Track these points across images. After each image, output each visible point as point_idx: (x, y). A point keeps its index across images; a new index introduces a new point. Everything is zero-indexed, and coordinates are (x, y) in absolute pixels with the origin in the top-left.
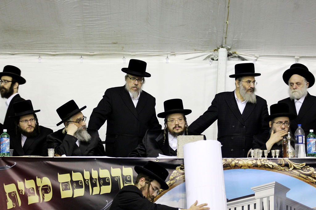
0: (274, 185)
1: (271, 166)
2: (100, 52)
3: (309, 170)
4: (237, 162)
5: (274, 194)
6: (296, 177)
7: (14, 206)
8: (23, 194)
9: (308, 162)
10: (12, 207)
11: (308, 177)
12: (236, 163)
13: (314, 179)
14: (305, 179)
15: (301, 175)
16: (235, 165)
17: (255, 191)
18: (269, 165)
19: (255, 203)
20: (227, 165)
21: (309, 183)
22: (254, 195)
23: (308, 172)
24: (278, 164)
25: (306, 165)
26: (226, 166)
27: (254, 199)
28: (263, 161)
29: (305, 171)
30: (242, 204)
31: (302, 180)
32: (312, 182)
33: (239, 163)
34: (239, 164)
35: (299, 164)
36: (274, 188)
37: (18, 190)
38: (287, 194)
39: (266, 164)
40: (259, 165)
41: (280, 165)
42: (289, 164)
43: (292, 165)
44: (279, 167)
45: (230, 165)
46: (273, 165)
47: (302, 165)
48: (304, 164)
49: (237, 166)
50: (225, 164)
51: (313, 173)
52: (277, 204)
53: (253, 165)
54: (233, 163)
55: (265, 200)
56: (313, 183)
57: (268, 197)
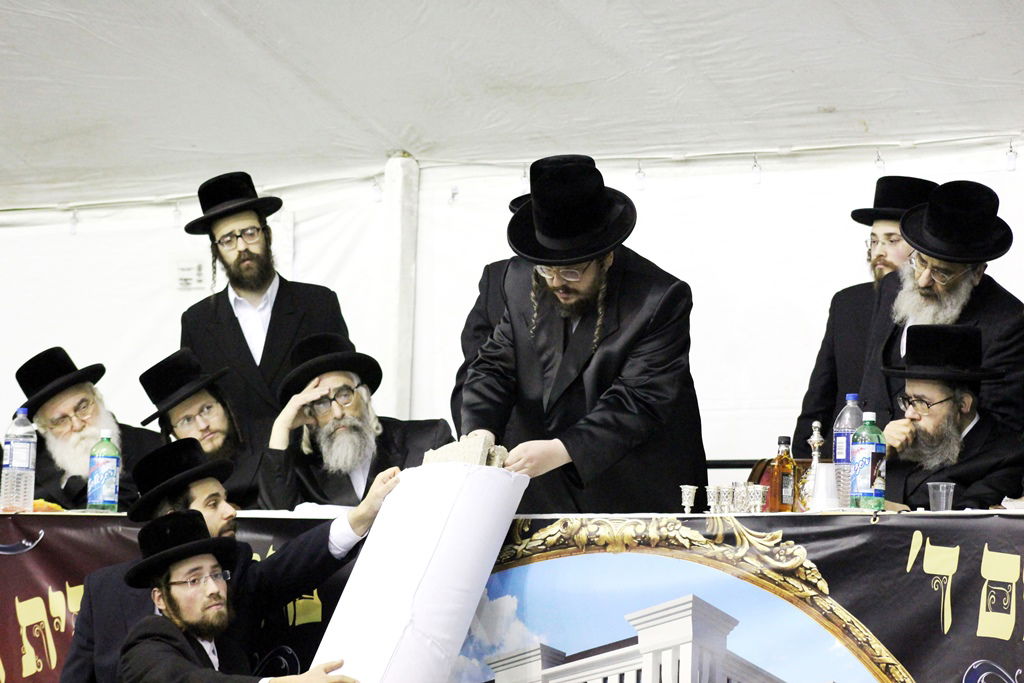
0: (690, 605)
1: (687, 543)
2: (809, 144)
3: (792, 556)
4: (592, 528)
5: (691, 639)
6: (752, 582)
7: (39, 667)
8: (63, 630)
9: (789, 526)
10: (34, 672)
11: (788, 579)
12: (590, 534)
13: (806, 588)
14: (779, 585)
15: (767, 572)
16: (589, 540)
17: (637, 628)
18: (682, 541)
19: (638, 667)
20: (565, 540)
21: (791, 602)
22: (634, 641)
23: (787, 560)
24: (706, 536)
25: (785, 538)
26: (563, 543)
27: (637, 654)
28: (666, 526)
29: (779, 560)
30: (602, 672)
31: (769, 590)
32: (801, 598)
33: (597, 534)
34: (598, 537)
35: (763, 534)
36: (690, 618)
37: (51, 619)
38: (728, 637)
39: (671, 534)
40: (654, 540)
41: (711, 538)
42: (737, 534)
43: (744, 538)
44: (708, 546)
45: (574, 540)
46: (690, 540)
47: (772, 539)
48: (779, 533)
49: (594, 543)
50: (561, 537)
51: (802, 566)
52: (701, 673)
53: (635, 538)
54: (583, 535)
55: (667, 659)
56: (803, 599)
57: (676, 649)
